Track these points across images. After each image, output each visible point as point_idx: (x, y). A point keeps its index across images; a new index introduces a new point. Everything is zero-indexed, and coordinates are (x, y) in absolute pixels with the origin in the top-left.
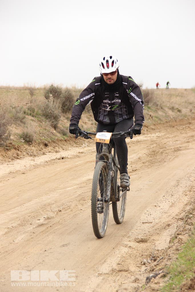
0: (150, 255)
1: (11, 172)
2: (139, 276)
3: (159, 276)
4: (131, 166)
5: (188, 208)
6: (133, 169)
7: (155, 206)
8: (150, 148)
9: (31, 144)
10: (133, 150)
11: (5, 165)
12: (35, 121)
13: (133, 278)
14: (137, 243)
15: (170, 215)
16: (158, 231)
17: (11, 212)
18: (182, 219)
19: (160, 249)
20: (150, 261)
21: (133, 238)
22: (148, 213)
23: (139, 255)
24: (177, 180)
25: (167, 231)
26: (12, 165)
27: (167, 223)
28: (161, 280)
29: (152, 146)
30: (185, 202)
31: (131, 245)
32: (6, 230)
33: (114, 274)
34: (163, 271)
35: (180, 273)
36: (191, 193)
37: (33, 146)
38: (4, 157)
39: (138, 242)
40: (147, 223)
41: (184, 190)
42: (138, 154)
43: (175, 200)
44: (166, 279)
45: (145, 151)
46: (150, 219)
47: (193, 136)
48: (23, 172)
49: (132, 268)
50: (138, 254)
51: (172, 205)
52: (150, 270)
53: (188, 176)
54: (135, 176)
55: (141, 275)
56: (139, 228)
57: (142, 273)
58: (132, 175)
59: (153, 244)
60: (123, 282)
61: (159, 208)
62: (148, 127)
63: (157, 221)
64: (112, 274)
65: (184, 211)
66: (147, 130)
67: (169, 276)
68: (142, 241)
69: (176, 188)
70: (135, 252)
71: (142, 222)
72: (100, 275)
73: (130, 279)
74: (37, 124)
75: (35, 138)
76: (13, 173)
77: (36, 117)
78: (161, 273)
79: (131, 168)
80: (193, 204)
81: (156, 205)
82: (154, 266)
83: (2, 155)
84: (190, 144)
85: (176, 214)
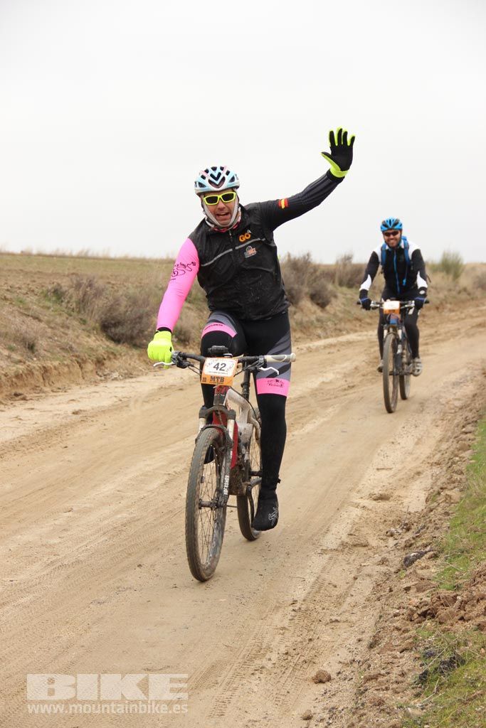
0: (399, 521)
1: (162, 388)
2: (387, 554)
3: (427, 556)
4: (344, 379)
5: (444, 446)
6: (350, 385)
7: (393, 443)
8: (370, 354)
9: (186, 345)
10: (345, 356)
11: (151, 376)
12: (192, 310)
13: (378, 558)
14: (375, 502)
15: (418, 458)
16: (402, 483)
17: (170, 450)
18: (438, 464)
19: (412, 511)
20: (400, 531)
21: (366, 493)
22: (382, 453)
23: (379, 520)
24: (421, 403)
25: (418, 482)
26: (161, 377)
27: (415, 471)
28: (431, 563)
29: (372, 350)
30: (438, 438)
31: (366, 505)
32: (166, 478)
33: (346, 550)
34: (431, 548)
35: (463, 552)
36: (445, 422)
37: (190, 348)
38: (147, 364)
39: (375, 500)
40: (383, 469)
41: (434, 418)
42: (353, 361)
43: (422, 433)
44: (439, 561)
45: (363, 357)
46: (388, 463)
47: (432, 335)
48: (181, 388)
49: (374, 542)
50: (377, 518)
51: (418, 442)
52: (406, 546)
53: (436, 396)
54: (354, 395)
55: (389, 552)
56: (372, 477)
57: (390, 549)
58: (349, 394)
59: (400, 502)
60: (363, 564)
61: (398, 446)
62: (360, 320)
63: (399, 466)
64: (342, 551)
65: (439, 452)
66: (360, 326)
67: (442, 556)
68: (382, 498)
69: (421, 415)
70: (372, 515)
71: (376, 467)
72: (324, 552)
73: (373, 560)
74: (195, 315)
75: (193, 335)
76: (165, 388)
77: (193, 304)
78: (429, 551)
79: (345, 383)
80: (451, 440)
81: (393, 441)
82: (411, 539)
83: (145, 361)
84: (430, 347)
85: (426, 456)
